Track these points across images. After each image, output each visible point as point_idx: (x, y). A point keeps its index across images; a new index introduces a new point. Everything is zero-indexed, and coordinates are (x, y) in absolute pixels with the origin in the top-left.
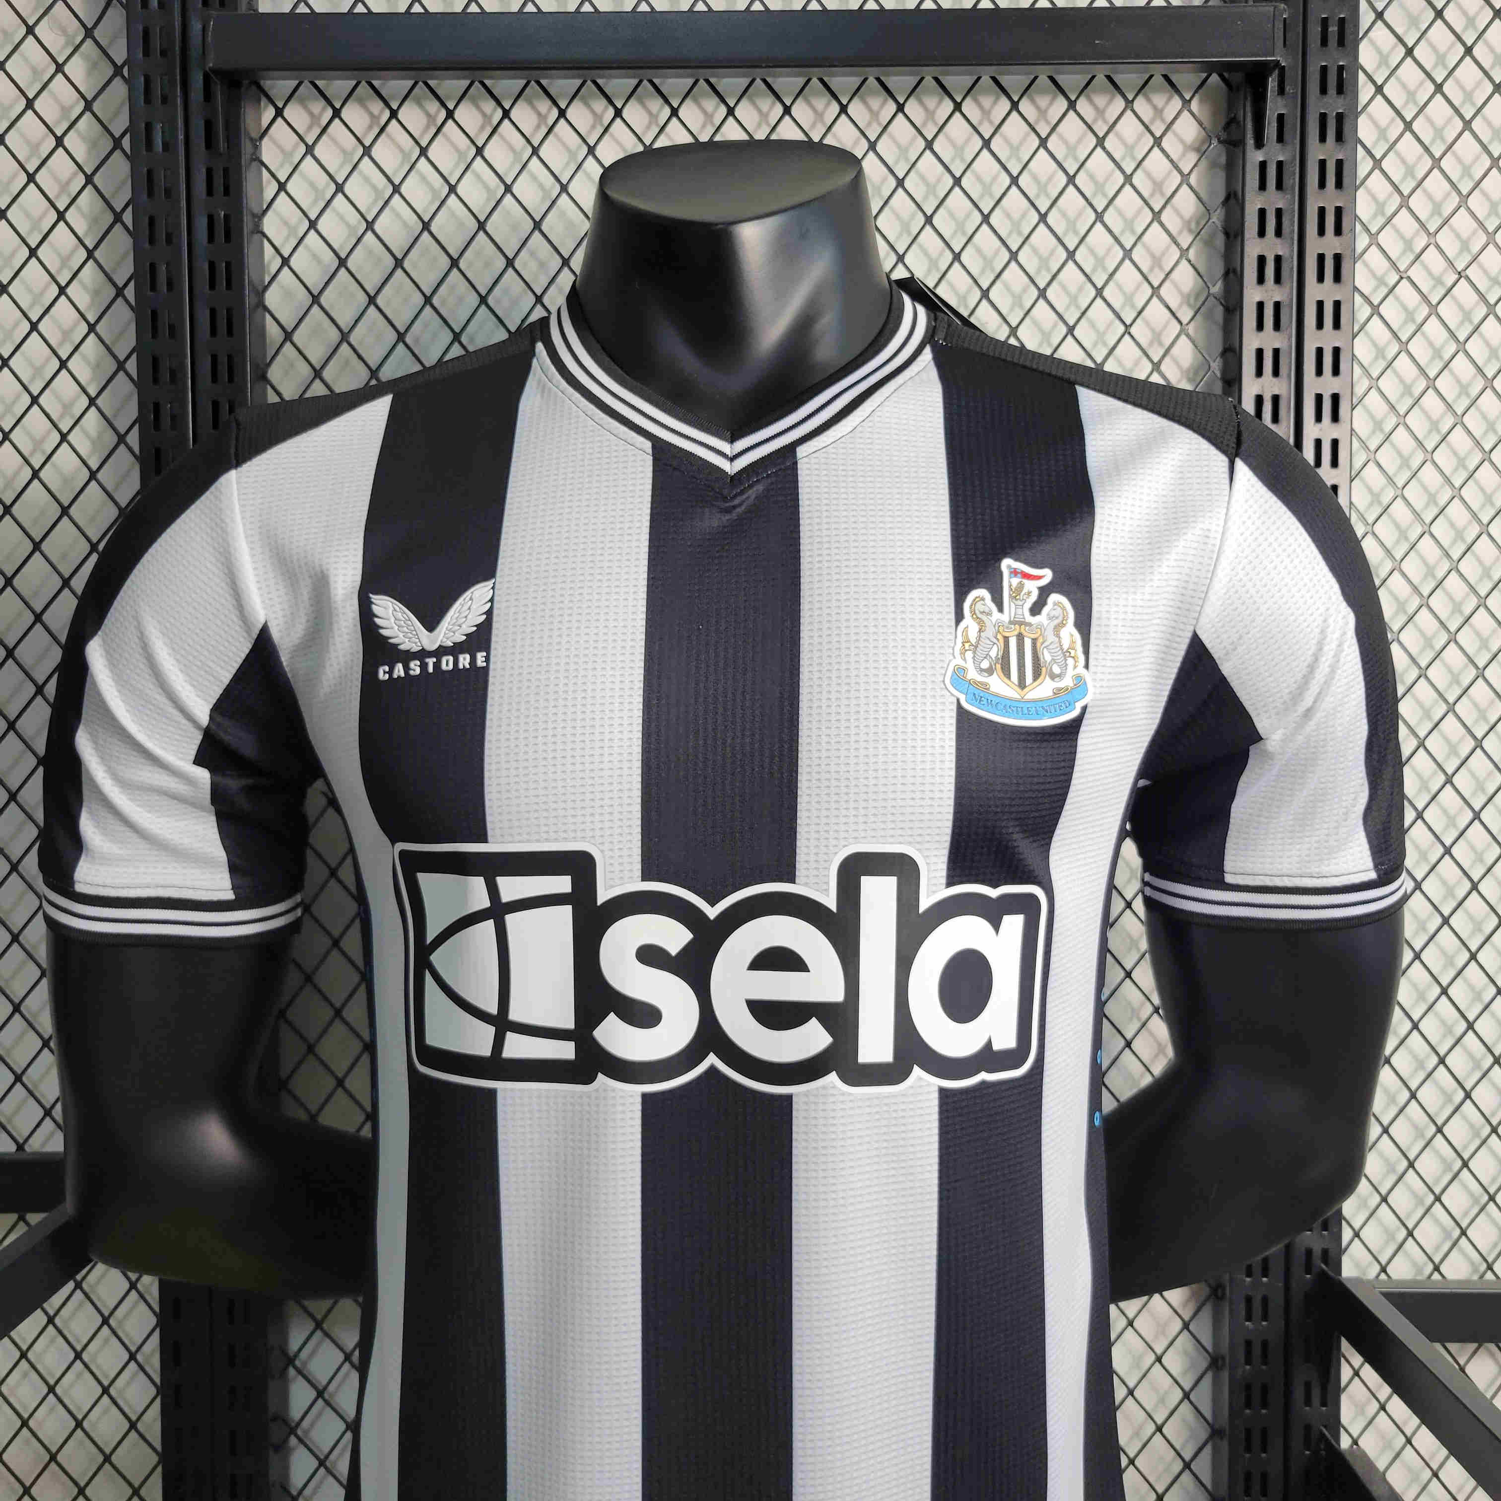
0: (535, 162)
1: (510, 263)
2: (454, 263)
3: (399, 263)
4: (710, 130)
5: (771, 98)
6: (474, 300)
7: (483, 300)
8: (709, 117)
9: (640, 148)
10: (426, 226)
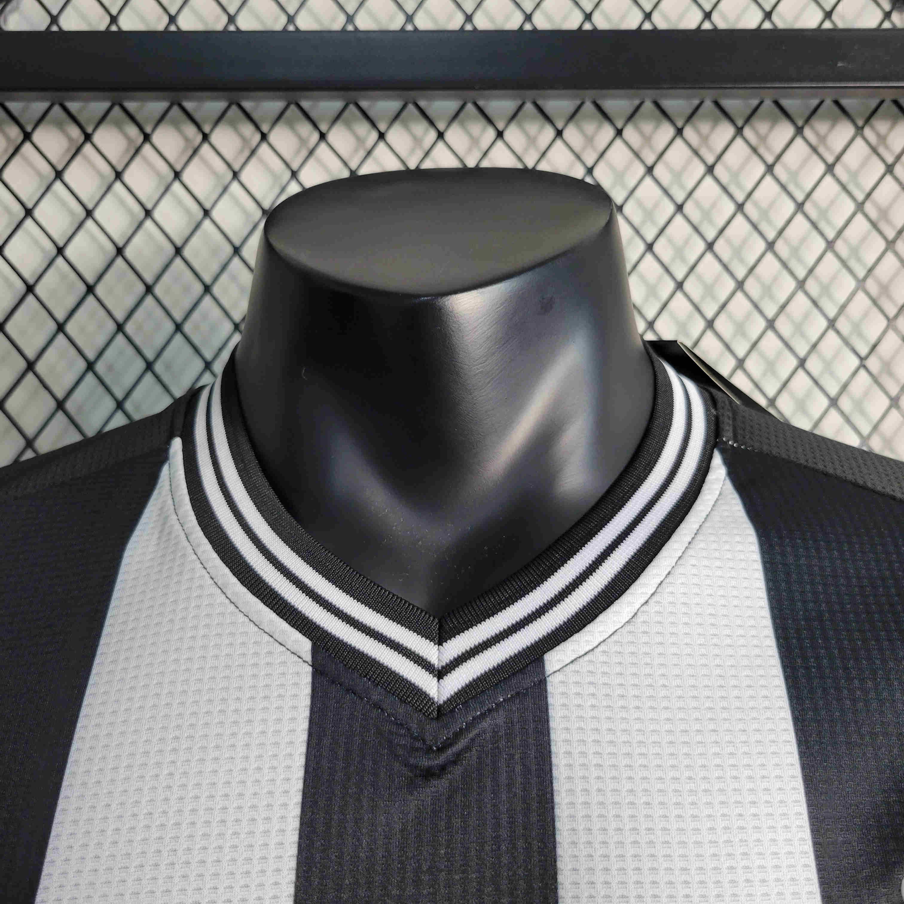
0: (235, 187)
1: (207, 289)
2: (149, 289)
3: (90, 289)
4: (419, 154)
5: (483, 122)
6: (170, 327)
7: (178, 327)
8: (417, 141)
9: (346, 174)
10: (120, 251)
